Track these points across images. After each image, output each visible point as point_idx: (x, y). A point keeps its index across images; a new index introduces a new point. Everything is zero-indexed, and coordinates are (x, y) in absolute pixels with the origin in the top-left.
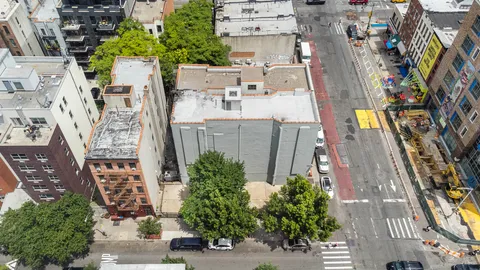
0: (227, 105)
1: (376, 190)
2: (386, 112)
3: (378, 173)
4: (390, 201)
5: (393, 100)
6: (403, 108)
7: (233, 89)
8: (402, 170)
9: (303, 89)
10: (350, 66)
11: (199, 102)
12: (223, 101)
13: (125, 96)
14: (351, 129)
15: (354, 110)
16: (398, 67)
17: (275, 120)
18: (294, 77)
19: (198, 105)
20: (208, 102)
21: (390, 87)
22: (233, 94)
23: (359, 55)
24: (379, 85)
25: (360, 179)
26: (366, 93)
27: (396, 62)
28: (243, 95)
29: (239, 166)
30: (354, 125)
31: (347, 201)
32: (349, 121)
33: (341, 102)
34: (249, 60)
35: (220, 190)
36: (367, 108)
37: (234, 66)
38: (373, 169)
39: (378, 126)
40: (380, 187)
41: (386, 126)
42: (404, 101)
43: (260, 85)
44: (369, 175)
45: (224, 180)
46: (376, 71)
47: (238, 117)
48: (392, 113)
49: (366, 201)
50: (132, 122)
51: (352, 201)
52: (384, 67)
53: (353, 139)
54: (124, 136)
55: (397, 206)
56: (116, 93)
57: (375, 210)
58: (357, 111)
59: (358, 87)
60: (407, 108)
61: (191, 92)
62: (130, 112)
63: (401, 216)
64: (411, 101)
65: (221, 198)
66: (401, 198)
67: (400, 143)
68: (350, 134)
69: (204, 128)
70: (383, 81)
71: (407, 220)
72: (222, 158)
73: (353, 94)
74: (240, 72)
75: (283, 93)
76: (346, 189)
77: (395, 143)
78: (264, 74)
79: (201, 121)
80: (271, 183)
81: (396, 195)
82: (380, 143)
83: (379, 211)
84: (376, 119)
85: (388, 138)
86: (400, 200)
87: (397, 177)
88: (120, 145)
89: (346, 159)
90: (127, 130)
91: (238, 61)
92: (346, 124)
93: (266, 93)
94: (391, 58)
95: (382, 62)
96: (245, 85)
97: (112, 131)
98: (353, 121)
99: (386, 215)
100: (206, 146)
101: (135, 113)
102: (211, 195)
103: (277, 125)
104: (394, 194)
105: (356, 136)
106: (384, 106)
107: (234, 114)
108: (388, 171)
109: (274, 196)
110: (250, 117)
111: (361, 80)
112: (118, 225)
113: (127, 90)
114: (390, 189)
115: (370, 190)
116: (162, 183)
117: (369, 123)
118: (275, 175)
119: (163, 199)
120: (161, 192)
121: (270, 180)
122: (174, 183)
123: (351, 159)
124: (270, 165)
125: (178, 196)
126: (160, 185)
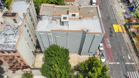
0: (62, 23)
1: (122, 59)
2: (125, 25)
3: (122, 51)
4: (128, 63)
5: (127, 21)
6: (132, 24)
7: (65, 16)
8: (132, 50)
9: (97, 17)
10: (110, 7)
11: (50, 21)
12: (60, 21)
13: (13, 18)
14: (111, 32)
15: (112, 24)
16: (128, 8)
17: (84, 31)
18: (92, 11)
19: (49, 23)
20: (54, 21)
21: (126, 16)
22: (65, 18)
23: (114, 3)
24: (121, 15)
25: (116, 54)
26: (117, 18)
27: (128, 6)
28: (69, 19)
30: (112, 30)
31: (110, 63)
32: (110, 29)
33: (107, 21)
34: (72, 3)
35: (58, 64)
36: (117, 24)
37: (66, 5)
38: (121, 49)
39: (122, 31)
40: (124, 57)
41: (125, 31)
42: (132, 21)
43: (77, 14)
44: (119, 52)
46: (120, 9)
47: (67, 29)
48: (127, 26)
49: (118, 63)
50: (17, 30)
51: (112, 63)
52: (123, 8)
53: (112, 36)
54: (11, 37)
55: (131, 66)
56: (9, 16)
57: (122, 68)
58: (113, 25)
59: (113, 15)
60: (133, 24)
61: (46, 17)
62: (16, 25)
63: (133, 71)
64: (134, 21)
65: (57, 68)
66: (133, 62)
67: (131, 38)
68: (111, 34)
69: (51, 34)
70: (123, 13)
71: (136, 73)
73: (111, 18)
74: (68, 8)
75: (87, 18)
76: (110, 58)
77: (129, 39)
78: (79, 9)
79: (49, 31)
80: (80, 55)
81: (131, 61)
82: (123, 38)
83: (124, 68)
84: (121, 29)
85: (126, 36)
86: (132, 63)
87: (130, 53)
88: (9, 42)
89: (109, 45)
90: (13, 34)
91: (68, 3)
92: (109, 30)
93: (80, 18)
94: (126, 4)
95: (122, 6)
96: (70, 14)
97: (6, 35)
98: (112, 29)
99: (127, 70)
101: (19, 26)
102: (53, 66)
103: (84, 33)
104: (130, 60)
105: (113, 35)
106: (124, 23)
107: (65, 28)
108: (127, 50)
110: (72, 30)
111: (114, 12)
112: (15, 73)
113: (14, 15)
114: (128, 58)
115: (119, 59)
116: (35, 54)
117: (118, 30)
118: (82, 52)
119: (36, 61)
120: (35, 57)
121: (80, 54)
122: (40, 54)
123: (111, 45)
124: (80, 48)
125: (42, 60)
126: (34, 54)
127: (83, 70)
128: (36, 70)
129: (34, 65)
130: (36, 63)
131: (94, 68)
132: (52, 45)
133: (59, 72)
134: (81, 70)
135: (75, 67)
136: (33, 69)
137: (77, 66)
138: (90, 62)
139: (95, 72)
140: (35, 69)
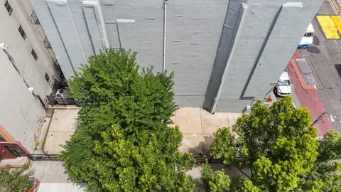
29: (165, 81)
35: (124, 125)
45: (134, 105)
53: (318, 52)
58: (317, 19)
65: (122, 142)
69: (95, 2)
72: (132, 63)
80: (209, 109)
89: (311, 78)
100: (105, 42)
102: (104, 134)
109: (223, 133)
116: (50, 107)
117: (338, 32)
118: (217, 99)
119: (50, 130)
120: (48, 120)
121: (208, 107)
122: (69, 107)
123: (318, 78)
124: (211, 81)
125: (72, 126)
126: (46, 109)
127: (227, 156)
128: (49, 162)
129: (43, 146)
130: (49, 140)
131: (282, 141)
132: (104, 52)
133: (131, 156)
134: (219, 156)
135: (191, 150)
136: (39, 158)
137: (198, 148)
138: (260, 123)
139: (288, 158)
140: (45, 159)
